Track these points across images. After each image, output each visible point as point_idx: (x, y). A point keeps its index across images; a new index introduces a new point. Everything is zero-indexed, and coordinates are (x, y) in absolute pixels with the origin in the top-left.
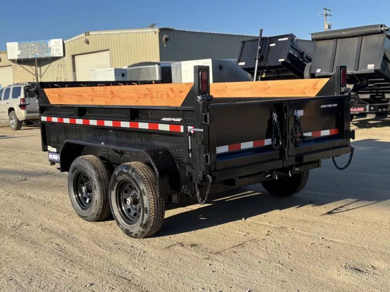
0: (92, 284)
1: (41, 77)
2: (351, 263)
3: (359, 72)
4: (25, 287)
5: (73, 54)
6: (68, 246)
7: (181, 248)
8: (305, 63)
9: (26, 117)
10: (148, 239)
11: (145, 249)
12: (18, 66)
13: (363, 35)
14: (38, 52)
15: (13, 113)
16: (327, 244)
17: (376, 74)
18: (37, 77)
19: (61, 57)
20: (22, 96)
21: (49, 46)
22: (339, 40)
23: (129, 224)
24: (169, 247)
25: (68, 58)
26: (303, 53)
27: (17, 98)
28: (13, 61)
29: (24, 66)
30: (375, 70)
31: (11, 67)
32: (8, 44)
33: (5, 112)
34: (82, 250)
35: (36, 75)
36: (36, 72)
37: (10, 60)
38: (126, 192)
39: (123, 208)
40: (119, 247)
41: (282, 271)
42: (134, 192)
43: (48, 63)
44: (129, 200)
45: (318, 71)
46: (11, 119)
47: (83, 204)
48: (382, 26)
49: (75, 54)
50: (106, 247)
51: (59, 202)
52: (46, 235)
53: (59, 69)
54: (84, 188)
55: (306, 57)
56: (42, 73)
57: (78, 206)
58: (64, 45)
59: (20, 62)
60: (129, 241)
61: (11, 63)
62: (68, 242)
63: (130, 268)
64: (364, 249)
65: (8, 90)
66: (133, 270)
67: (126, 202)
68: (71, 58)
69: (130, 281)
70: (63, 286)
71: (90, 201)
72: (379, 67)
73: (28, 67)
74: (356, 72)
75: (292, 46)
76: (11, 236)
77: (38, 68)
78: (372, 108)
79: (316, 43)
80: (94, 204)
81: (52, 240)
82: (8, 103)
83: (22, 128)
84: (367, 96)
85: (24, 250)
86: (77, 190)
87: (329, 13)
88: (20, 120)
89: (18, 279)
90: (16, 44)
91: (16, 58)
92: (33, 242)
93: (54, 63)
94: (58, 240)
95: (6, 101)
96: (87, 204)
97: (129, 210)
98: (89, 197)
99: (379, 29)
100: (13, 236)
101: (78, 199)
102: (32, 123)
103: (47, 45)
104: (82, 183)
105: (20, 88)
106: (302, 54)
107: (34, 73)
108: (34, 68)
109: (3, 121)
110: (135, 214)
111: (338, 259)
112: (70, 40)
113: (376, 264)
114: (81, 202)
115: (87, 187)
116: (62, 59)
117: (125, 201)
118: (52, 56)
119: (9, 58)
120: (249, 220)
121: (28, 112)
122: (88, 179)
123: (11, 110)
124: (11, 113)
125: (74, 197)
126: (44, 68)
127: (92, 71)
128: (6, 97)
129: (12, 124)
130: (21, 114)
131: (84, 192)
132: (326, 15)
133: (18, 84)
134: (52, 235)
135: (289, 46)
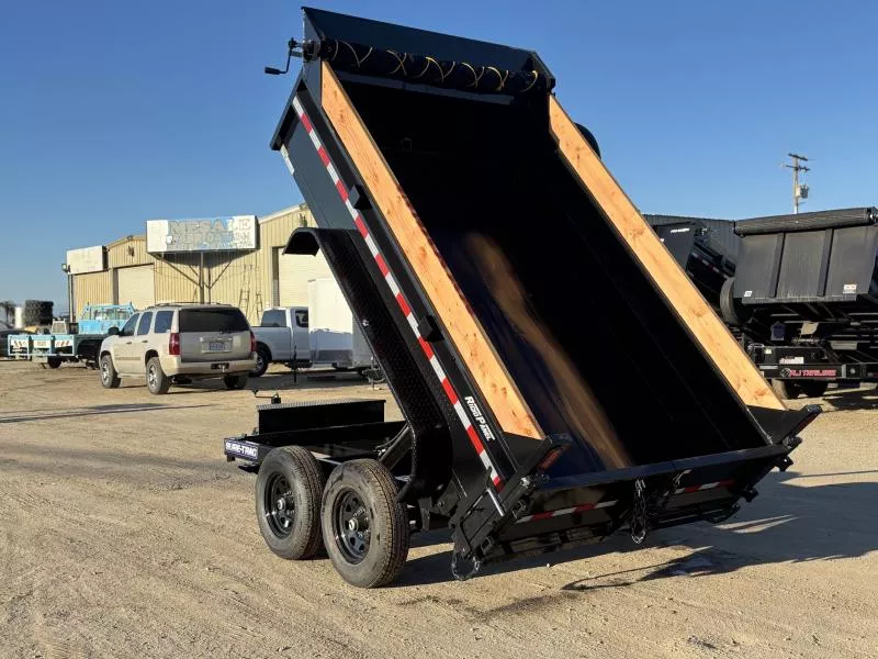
0: (287, 648)
1: (209, 288)
2: (701, 635)
3: (826, 299)
4: (186, 648)
5: (274, 245)
6: (251, 595)
7: (433, 605)
8: (725, 276)
9: (180, 369)
10: (383, 590)
11: (376, 604)
12: (165, 264)
13: (834, 228)
14: (206, 240)
15: (155, 362)
16: (675, 607)
17: (861, 302)
18: (202, 289)
19: (252, 251)
20: (175, 328)
21: (230, 229)
22: (787, 235)
23: (352, 563)
24: (414, 602)
25: (265, 253)
26: (721, 257)
27: (164, 332)
28: (157, 255)
29: (179, 266)
30: (858, 296)
31: (152, 266)
32: (150, 223)
33: (139, 359)
34: (273, 600)
35: (201, 284)
36: (201, 277)
37: (152, 254)
38: (349, 509)
39: (343, 536)
40: (334, 600)
41: (586, 641)
42: (361, 510)
43: (226, 262)
44: (352, 524)
45: (748, 294)
46: (151, 372)
47: (279, 531)
48: (869, 211)
49: (278, 245)
50: (312, 599)
51: (239, 527)
52: (215, 578)
53: (247, 274)
54: (281, 502)
55: (726, 265)
56: (213, 280)
57: (270, 532)
58: (258, 226)
59: (170, 257)
60: (349, 591)
61: (153, 260)
62: (253, 589)
63: (348, 629)
64: (732, 617)
65: (148, 316)
66: (352, 633)
67: (347, 528)
68: (270, 251)
69: (345, 646)
70: (243, 649)
71: (290, 524)
72: (865, 291)
73: (184, 268)
74: (821, 299)
75: (696, 244)
76: (160, 578)
77: (206, 270)
78: (853, 371)
79: (744, 239)
80: (297, 528)
81: (227, 586)
82: (146, 342)
83: (171, 390)
84: (852, 346)
85: (183, 598)
86: (270, 504)
87: (802, 163)
88: (168, 374)
89: (176, 637)
90: (165, 223)
91: (163, 249)
92: (196, 588)
93: (237, 262)
94: (236, 586)
95: (144, 338)
96: (285, 529)
97: (352, 541)
98: (289, 517)
99: (865, 216)
100: (164, 578)
101: (271, 520)
102: (190, 382)
103: (225, 227)
104: (279, 494)
105: (172, 313)
106: (718, 259)
107: (197, 279)
108: (197, 269)
109: (134, 376)
110: (362, 547)
111: (683, 630)
112: (270, 218)
113: (742, 638)
114: (275, 524)
115: (286, 500)
116: (254, 254)
117: (347, 524)
118: (234, 247)
119: (150, 250)
120: (557, 567)
121: (184, 360)
122: (289, 487)
123: (152, 354)
124: (151, 360)
125: (264, 517)
126: (216, 271)
127: (310, 281)
128: (144, 330)
129: (151, 383)
130: (171, 364)
131: (281, 508)
132: (797, 169)
133: (167, 305)
134: (227, 579)
135: (691, 244)
